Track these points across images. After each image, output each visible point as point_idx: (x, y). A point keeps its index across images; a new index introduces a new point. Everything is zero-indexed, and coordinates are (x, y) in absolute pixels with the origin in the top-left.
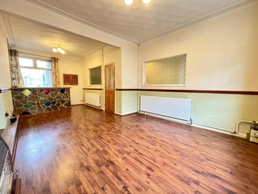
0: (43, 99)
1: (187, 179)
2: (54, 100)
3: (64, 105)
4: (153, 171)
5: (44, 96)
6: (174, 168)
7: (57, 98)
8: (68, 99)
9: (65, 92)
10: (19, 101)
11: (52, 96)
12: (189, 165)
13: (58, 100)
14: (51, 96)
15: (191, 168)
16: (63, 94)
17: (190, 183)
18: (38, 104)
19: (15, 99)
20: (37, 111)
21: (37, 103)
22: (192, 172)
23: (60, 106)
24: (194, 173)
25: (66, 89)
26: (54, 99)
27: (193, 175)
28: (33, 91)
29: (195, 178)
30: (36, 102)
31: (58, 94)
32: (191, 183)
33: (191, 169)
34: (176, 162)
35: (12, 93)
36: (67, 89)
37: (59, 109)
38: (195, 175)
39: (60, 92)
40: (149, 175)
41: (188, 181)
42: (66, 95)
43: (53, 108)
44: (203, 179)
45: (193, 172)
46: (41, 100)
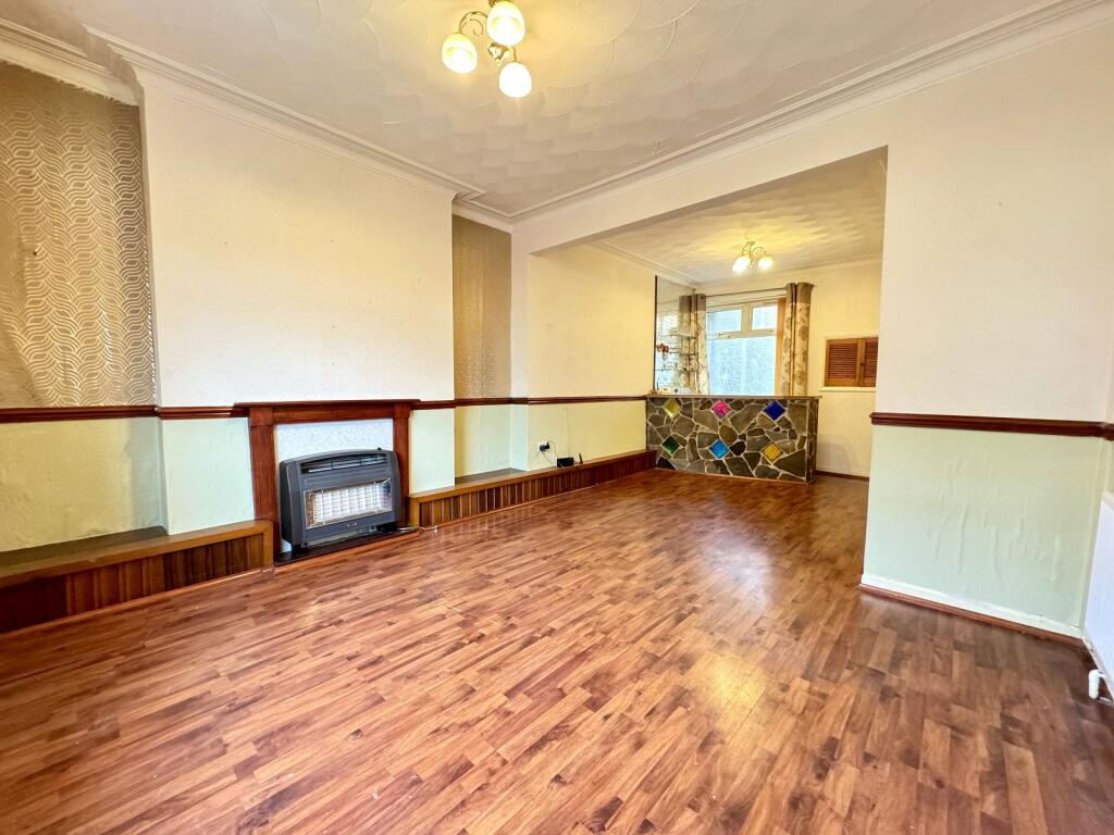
0: (706, 430)
1: (278, 744)
2: (738, 440)
3: (775, 464)
4: (361, 668)
5: (709, 420)
6: (343, 721)
7: (751, 433)
8: (797, 442)
9: (786, 415)
10: (655, 428)
11: (733, 424)
12: (328, 784)
13: (754, 440)
14: (730, 425)
15: (313, 782)
16: (775, 422)
17: (259, 746)
18: (692, 442)
19: (650, 424)
20: (689, 464)
21: (690, 440)
22: (291, 775)
23: (760, 464)
24: (283, 779)
25: (789, 403)
26: (740, 437)
27: (276, 774)
28: (684, 406)
29: (263, 774)
30: (687, 439)
31: (757, 418)
32: (259, 750)
33: (309, 781)
34: (370, 739)
35: (647, 407)
36: (793, 401)
37: (754, 473)
38: (271, 780)
39: (762, 412)
40: (350, 659)
41: (268, 744)
42: (788, 425)
43: (734, 464)
44: (237, 800)
45: (290, 779)
46: (700, 434)
